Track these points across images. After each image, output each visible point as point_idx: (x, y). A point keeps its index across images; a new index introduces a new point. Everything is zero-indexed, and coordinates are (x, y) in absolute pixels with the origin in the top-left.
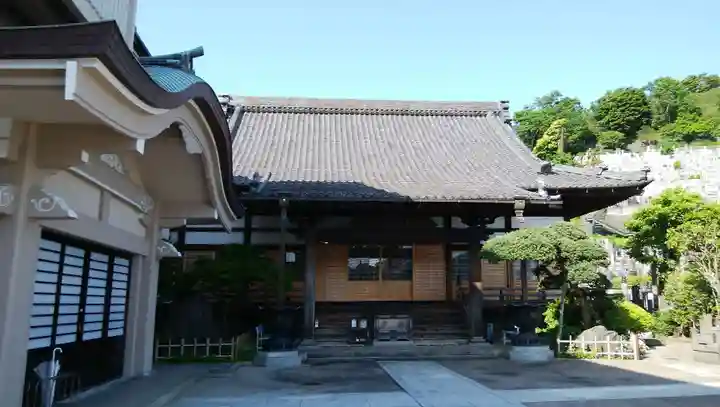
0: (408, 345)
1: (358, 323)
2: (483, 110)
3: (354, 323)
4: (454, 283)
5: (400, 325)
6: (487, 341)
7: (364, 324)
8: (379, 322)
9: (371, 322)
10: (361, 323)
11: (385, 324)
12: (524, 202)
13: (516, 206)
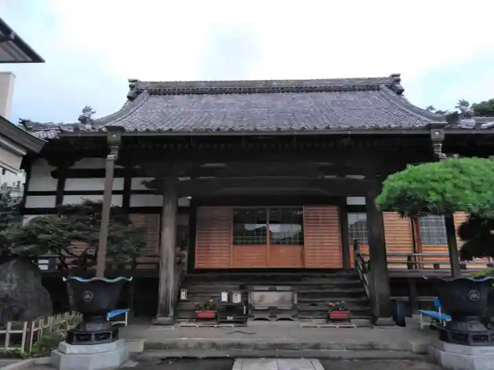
1: (230, 297)
3: (224, 297)
4: (351, 248)
5: (282, 300)
6: (397, 323)
7: (237, 299)
8: (255, 297)
9: (245, 296)
10: (234, 296)
11: (262, 298)
12: (443, 132)
13: (433, 137)
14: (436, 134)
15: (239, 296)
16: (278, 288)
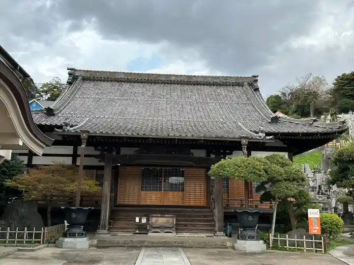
0: (172, 236)
1: (140, 220)
2: (240, 81)
3: (137, 220)
5: (168, 222)
6: (227, 235)
7: (144, 221)
8: (153, 220)
9: (148, 220)
10: (143, 219)
11: (157, 221)
12: (247, 140)
13: (242, 143)
14: (244, 141)
15: (145, 220)
16: (166, 216)
